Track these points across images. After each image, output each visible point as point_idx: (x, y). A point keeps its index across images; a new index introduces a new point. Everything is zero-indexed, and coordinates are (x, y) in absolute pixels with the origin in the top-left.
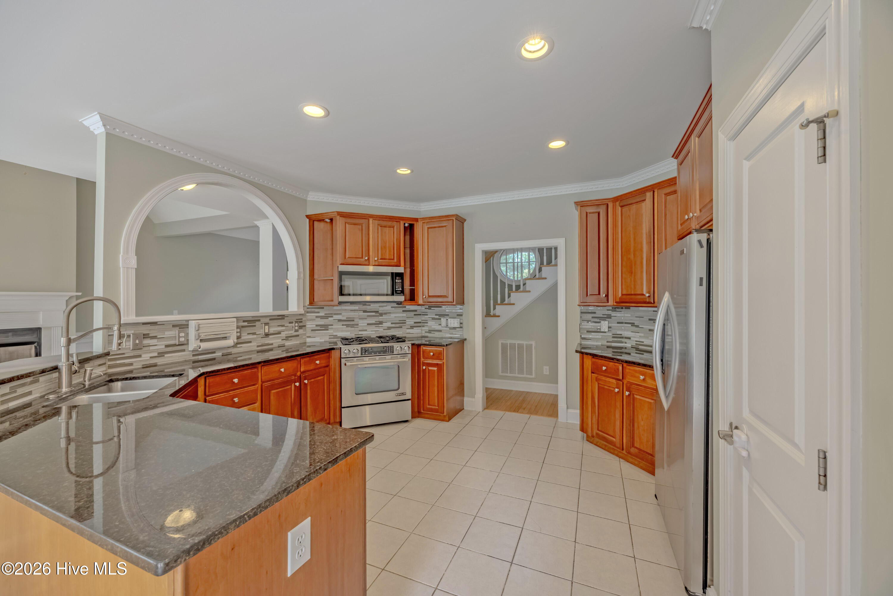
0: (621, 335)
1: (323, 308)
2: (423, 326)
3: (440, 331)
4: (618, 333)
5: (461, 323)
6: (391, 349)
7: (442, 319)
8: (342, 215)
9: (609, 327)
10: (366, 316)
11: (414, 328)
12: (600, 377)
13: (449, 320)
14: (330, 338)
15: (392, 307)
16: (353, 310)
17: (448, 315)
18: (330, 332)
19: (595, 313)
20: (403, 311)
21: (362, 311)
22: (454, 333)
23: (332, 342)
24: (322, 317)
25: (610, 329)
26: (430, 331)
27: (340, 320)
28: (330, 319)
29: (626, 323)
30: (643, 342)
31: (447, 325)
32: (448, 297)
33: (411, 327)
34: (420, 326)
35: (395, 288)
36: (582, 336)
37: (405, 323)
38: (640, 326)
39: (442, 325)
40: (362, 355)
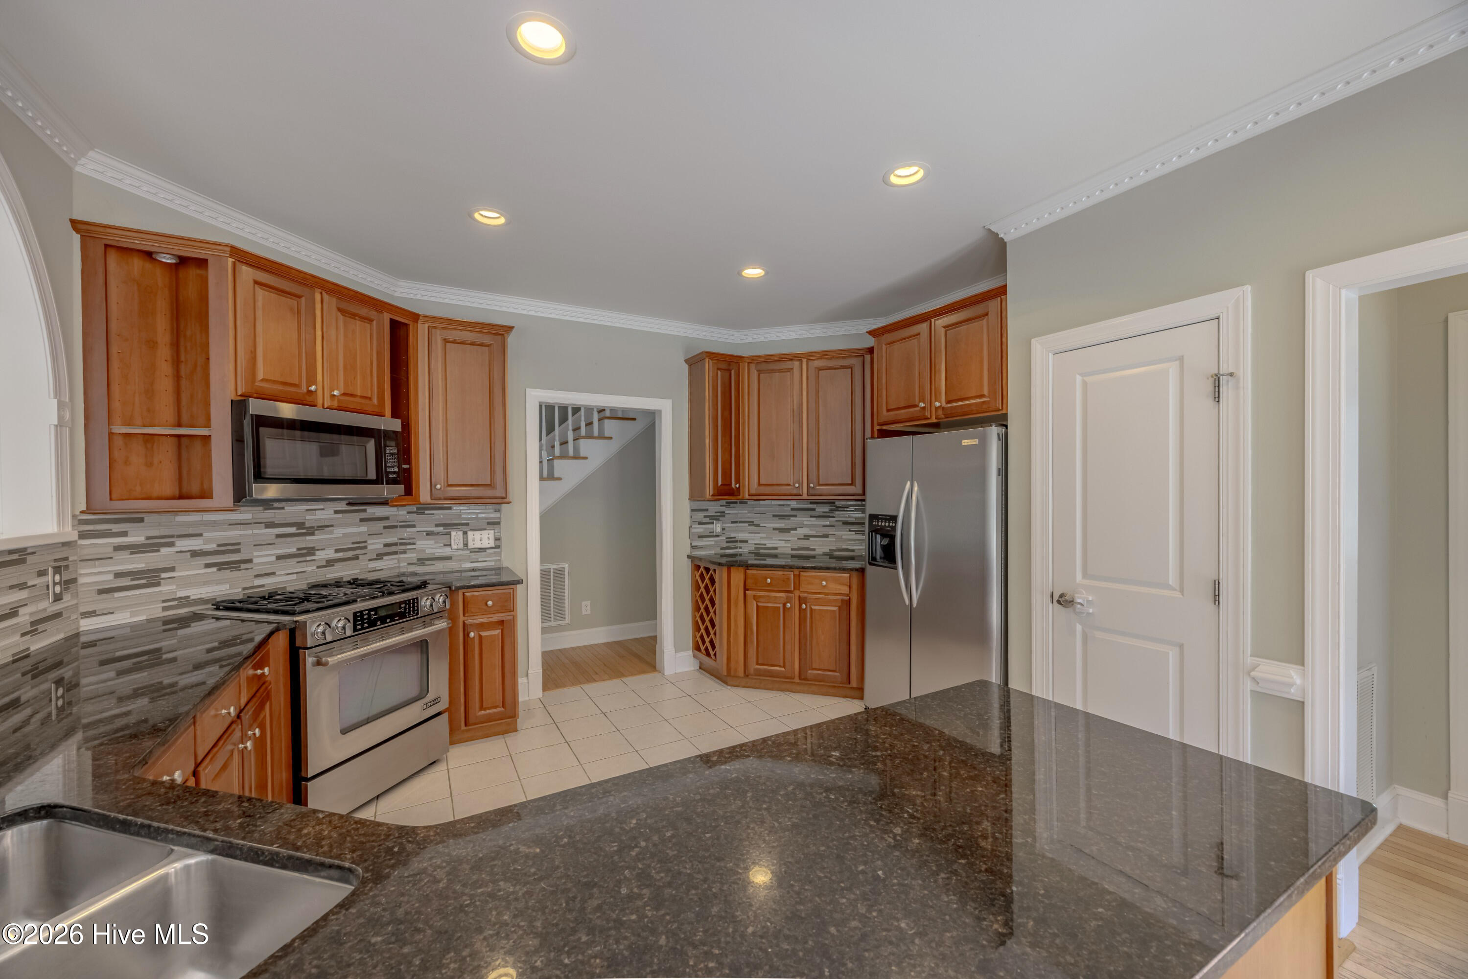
0: (735, 538)
1: (141, 520)
2: (404, 552)
3: (448, 558)
4: (732, 536)
5: (497, 539)
6: (414, 607)
7: (453, 534)
8: (242, 257)
9: (723, 529)
10: (274, 537)
11: (385, 558)
12: (759, 593)
13: (470, 534)
14: (165, 609)
15: (336, 512)
16: (239, 522)
17: (467, 524)
18: (166, 589)
19: (707, 510)
20: (362, 520)
21: (263, 525)
22: (480, 560)
23: (175, 617)
25: (724, 532)
26: (421, 561)
27: (196, 554)
28: (164, 550)
29: (741, 522)
30: (765, 545)
31: (466, 545)
33: (377, 555)
34: (396, 553)
35: (386, 467)
36: (693, 545)
37: (365, 547)
38: (761, 525)
39: (454, 546)
40: (355, 630)
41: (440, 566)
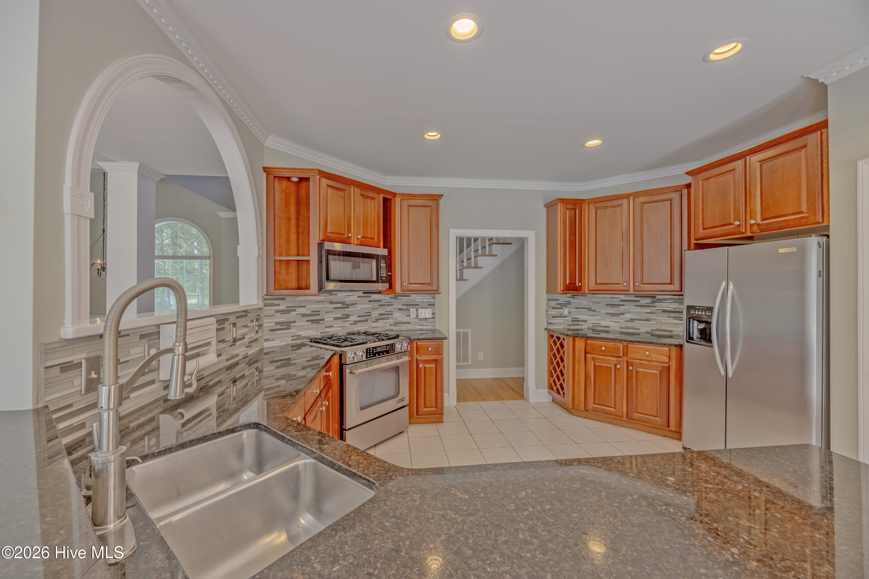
0: (578, 318)
1: (285, 299)
2: (388, 319)
3: (409, 323)
4: (576, 317)
5: (433, 314)
6: (393, 348)
7: (411, 310)
8: (322, 174)
9: (570, 312)
10: (333, 308)
11: (379, 321)
12: (596, 356)
13: (419, 310)
14: (292, 340)
15: (358, 297)
16: (319, 301)
17: (418, 305)
18: (293, 331)
19: (558, 300)
20: (369, 301)
21: (329, 302)
22: (424, 325)
23: (295, 344)
24: (283, 312)
25: (570, 314)
26: (396, 324)
27: (304, 315)
28: (292, 313)
29: (582, 308)
30: (600, 324)
31: (417, 316)
32: (432, 285)
33: (376, 319)
34: (384, 319)
35: (381, 274)
36: (549, 322)
37: (371, 315)
38: (597, 311)
39: (412, 317)
40: (367, 358)
41: (404, 327)
